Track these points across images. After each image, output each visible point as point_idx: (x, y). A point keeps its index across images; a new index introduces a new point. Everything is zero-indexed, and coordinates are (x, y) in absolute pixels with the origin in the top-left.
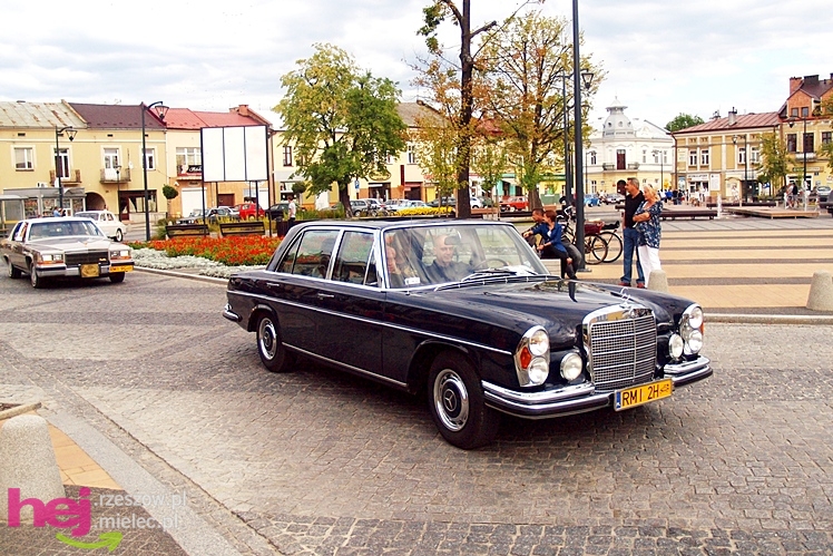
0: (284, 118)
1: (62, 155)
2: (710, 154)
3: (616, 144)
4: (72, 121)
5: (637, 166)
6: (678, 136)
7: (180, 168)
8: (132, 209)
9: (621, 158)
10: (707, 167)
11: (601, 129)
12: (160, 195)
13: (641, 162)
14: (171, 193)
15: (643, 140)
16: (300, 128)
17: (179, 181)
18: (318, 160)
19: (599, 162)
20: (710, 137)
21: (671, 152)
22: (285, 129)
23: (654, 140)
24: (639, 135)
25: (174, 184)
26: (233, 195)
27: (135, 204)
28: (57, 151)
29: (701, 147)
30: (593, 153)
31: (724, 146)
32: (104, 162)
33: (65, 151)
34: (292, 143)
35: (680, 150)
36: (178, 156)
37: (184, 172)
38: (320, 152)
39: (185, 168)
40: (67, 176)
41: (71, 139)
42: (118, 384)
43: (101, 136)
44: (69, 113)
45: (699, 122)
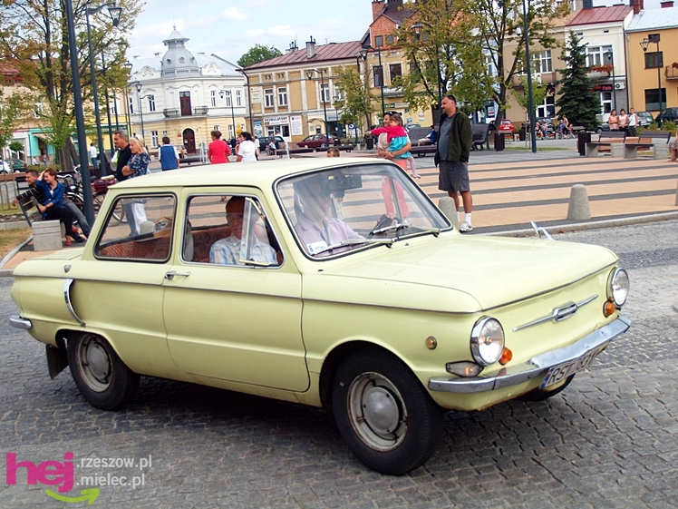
2: (288, 92)
3: (178, 84)
5: (205, 110)
6: (250, 73)
9: (185, 100)
10: (286, 108)
11: (159, 67)
13: (210, 106)
15: (211, 78)
19: (159, 108)
20: (286, 72)
21: (243, 91)
23: (223, 77)
24: (205, 73)
29: (277, 84)
30: (151, 98)
31: (303, 83)
35: (254, 89)
45: (277, 54)
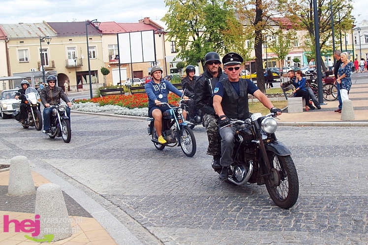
0: (167, 25)
1: (44, 52)
4: (49, 33)
7: (110, 57)
8: (84, 82)
12: (100, 73)
14: (105, 72)
16: (178, 30)
17: (110, 64)
18: (190, 48)
22: (169, 31)
25: (107, 67)
26: (142, 71)
27: (86, 79)
28: (41, 50)
32: (67, 55)
33: (46, 51)
34: (173, 39)
36: (110, 50)
37: (113, 59)
38: (190, 44)
39: (114, 57)
40: (47, 64)
41: (48, 43)
42: (63, 158)
43: (65, 41)
44: (47, 29)
